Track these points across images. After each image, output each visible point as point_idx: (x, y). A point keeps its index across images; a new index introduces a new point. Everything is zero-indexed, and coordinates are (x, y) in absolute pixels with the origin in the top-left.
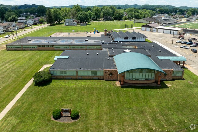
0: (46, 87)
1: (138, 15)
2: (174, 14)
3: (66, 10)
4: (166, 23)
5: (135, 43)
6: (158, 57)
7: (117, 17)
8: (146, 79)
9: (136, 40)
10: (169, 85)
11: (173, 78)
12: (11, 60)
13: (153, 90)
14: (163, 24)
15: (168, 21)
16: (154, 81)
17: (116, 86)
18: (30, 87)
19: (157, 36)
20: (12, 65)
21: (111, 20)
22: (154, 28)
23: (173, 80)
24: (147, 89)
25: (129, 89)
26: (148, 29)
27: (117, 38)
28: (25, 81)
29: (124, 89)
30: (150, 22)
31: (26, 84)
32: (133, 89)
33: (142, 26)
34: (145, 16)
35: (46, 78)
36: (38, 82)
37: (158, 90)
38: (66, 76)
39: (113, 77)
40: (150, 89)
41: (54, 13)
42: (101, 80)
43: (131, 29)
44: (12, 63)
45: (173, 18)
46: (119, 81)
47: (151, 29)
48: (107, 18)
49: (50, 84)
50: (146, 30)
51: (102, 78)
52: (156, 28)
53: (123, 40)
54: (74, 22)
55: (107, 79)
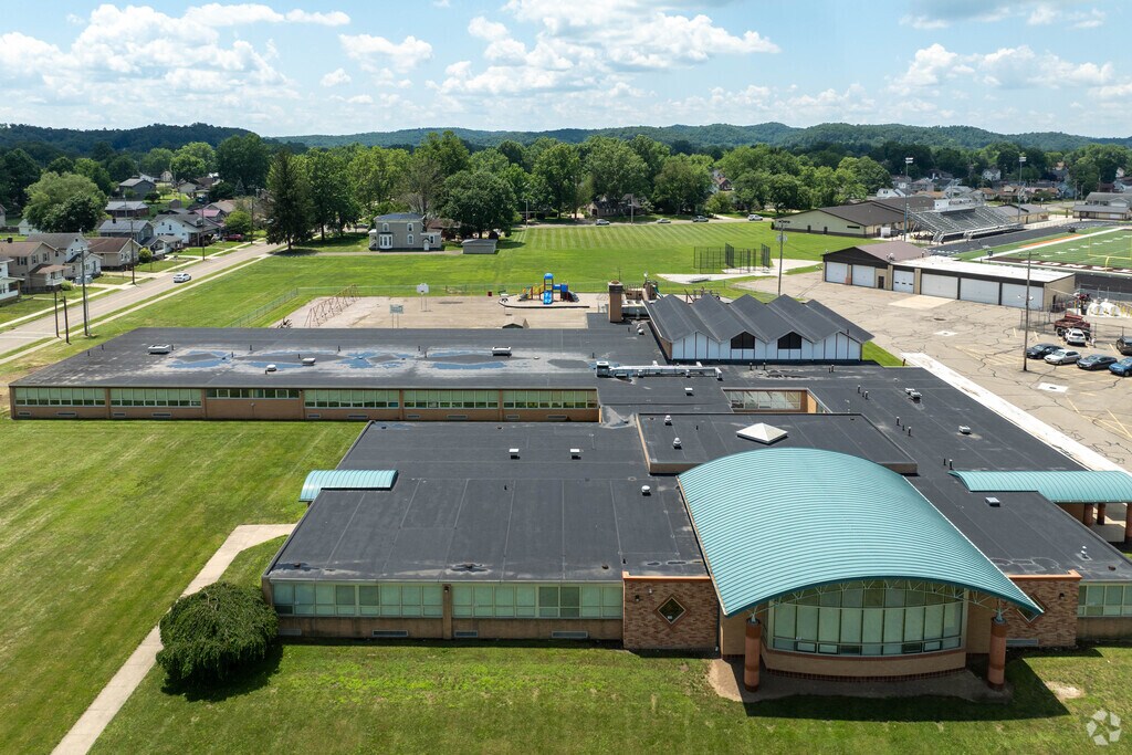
0: (240, 704)
1: (793, 189)
2: (998, 175)
3: (382, 165)
4: (961, 236)
5: (800, 369)
6: (964, 475)
7: (673, 197)
8: (911, 649)
9: (806, 352)
10: (1066, 692)
11: (1085, 630)
12: (32, 490)
13: (966, 731)
14: (947, 238)
15: (970, 221)
16: (959, 661)
17: (706, 697)
18: (129, 708)
19: (923, 319)
20: (32, 525)
21: (639, 216)
22: (896, 268)
23: (1085, 646)
24: (926, 726)
25: (803, 728)
26: (866, 274)
27: (690, 342)
28: (106, 656)
29: (770, 726)
30: (870, 230)
31: (104, 682)
32: (831, 727)
33: (828, 258)
34: (833, 194)
35: (242, 643)
36: (187, 667)
37: (998, 727)
38: (371, 619)
39: (689, 631)
40: (941, 726)
41: (315, 178)
42: (609, 653)
43: (758, 271)
44: (34, 509)
45: (997, 199)
46: (728, 658)
47: (882, 272)
48: (613, 203)
49: (264, 683)
50: (850, 282)
51: (610, 632)
52: (911, 269)
53: (726, 352)
54: (425, 230)
55: (644, 645)
